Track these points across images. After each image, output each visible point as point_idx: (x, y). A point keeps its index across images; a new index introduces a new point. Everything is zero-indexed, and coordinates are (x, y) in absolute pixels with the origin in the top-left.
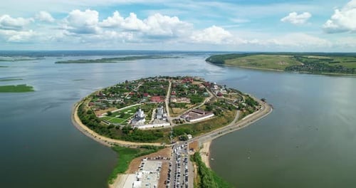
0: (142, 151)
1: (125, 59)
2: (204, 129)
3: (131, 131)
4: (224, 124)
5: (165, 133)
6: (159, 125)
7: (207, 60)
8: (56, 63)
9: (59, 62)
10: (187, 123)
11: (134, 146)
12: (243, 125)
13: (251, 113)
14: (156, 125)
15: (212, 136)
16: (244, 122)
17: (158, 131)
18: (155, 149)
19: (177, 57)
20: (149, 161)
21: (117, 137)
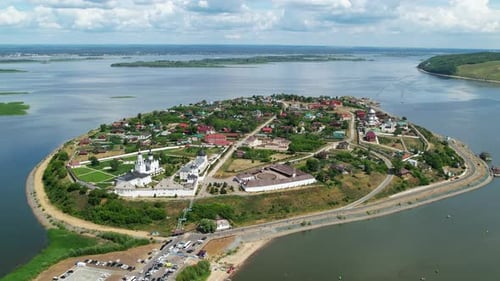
0: (101, 243)
1: (247, 61)
2: (271, 211)
3: (104, 201)
4: (332, 204)
5: (171, 212)
6: (168, 193)
7: (420, 67)
8: (113, 65)
9: (118, 65)
10: (237, 192)
11: (94, 231)
12: (379, 211)
13: (424, 182)
14: (160, 193)
15: (279, 230)
16: (389, 204)
17: (157, 205)
18: (124, 244)
19: (360, 60)
20: (87, 269)
21: (76, 209)
